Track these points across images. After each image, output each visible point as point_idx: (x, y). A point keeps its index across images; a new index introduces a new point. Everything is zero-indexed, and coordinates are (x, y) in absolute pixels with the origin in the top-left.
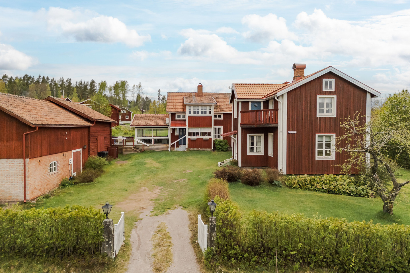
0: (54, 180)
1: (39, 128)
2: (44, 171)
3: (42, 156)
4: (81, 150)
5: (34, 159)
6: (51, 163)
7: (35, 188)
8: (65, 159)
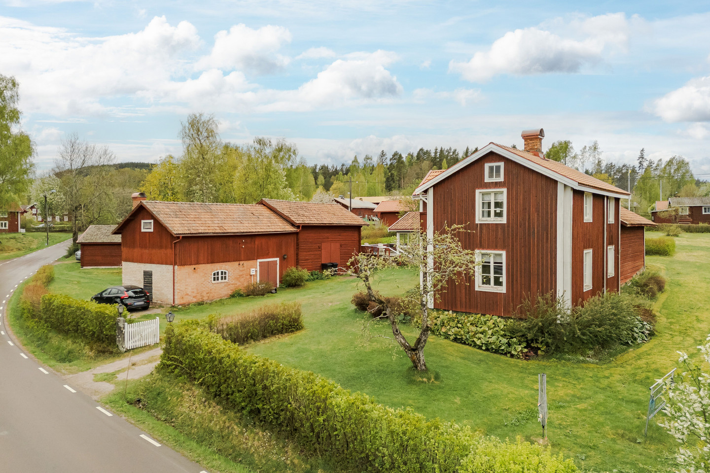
0: (222, 289)
1: (183, 237)
2: (203, 279)
3: (198, 263)
4: (278, 259)
5: (186, 267)
6: (216, 272)
7: (188, 294)
8: (241, 269)
